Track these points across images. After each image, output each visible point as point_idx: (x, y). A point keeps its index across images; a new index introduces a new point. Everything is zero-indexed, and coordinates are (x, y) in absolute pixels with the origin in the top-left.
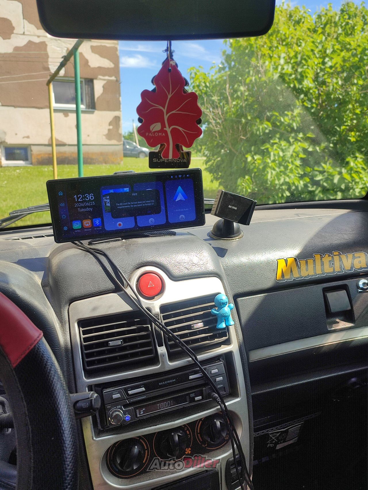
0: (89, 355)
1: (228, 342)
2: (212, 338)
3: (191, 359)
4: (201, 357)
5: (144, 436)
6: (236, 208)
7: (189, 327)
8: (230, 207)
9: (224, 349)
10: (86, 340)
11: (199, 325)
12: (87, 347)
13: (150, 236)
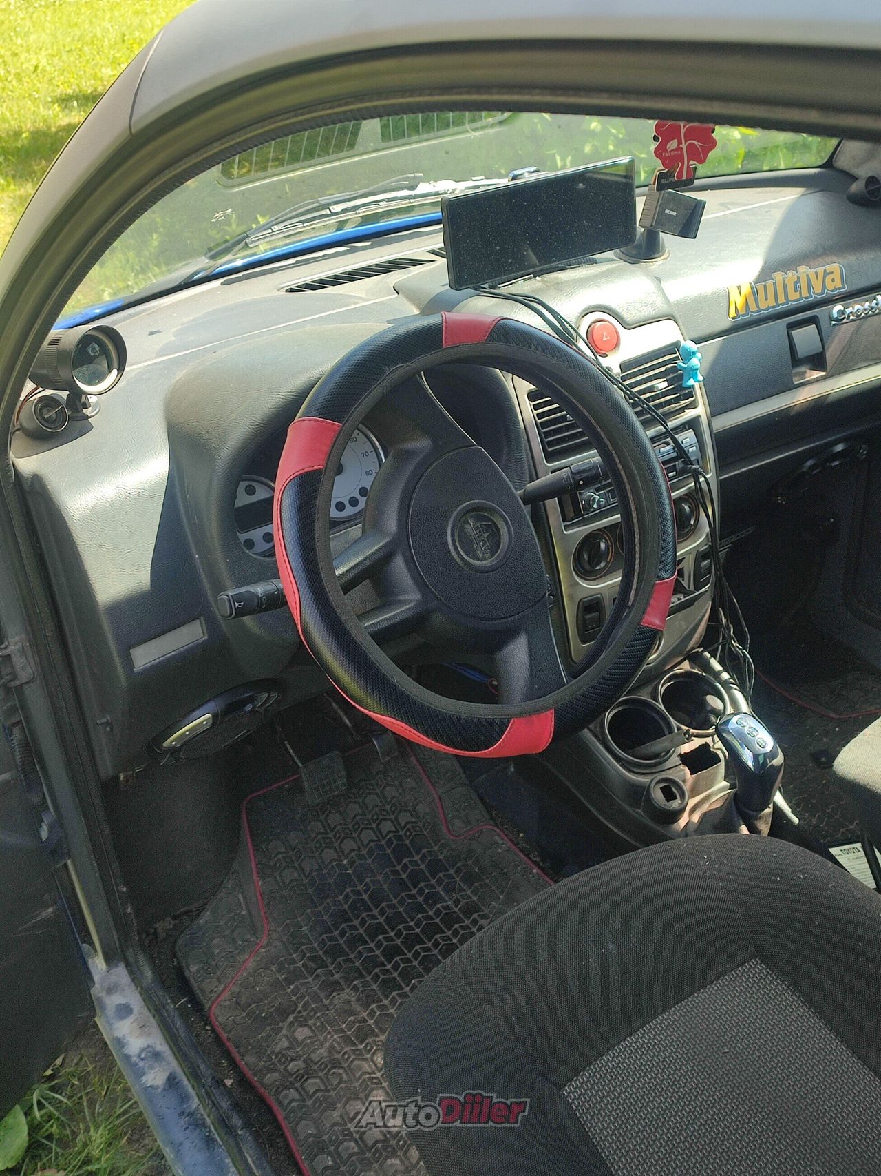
0: (547, 434)
1: (692, 406)
2: (677, 400)
3: (661, 427)
4: (671, 424)
5: (604, 528)
6: (674, 214)
7: (650, 389)
8: (667, 211)
9: (689, 414)
10: (540, 416)
11: (662, 385)
12: (544, 425)
13: (567, 269)
